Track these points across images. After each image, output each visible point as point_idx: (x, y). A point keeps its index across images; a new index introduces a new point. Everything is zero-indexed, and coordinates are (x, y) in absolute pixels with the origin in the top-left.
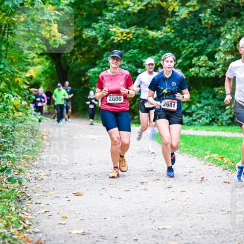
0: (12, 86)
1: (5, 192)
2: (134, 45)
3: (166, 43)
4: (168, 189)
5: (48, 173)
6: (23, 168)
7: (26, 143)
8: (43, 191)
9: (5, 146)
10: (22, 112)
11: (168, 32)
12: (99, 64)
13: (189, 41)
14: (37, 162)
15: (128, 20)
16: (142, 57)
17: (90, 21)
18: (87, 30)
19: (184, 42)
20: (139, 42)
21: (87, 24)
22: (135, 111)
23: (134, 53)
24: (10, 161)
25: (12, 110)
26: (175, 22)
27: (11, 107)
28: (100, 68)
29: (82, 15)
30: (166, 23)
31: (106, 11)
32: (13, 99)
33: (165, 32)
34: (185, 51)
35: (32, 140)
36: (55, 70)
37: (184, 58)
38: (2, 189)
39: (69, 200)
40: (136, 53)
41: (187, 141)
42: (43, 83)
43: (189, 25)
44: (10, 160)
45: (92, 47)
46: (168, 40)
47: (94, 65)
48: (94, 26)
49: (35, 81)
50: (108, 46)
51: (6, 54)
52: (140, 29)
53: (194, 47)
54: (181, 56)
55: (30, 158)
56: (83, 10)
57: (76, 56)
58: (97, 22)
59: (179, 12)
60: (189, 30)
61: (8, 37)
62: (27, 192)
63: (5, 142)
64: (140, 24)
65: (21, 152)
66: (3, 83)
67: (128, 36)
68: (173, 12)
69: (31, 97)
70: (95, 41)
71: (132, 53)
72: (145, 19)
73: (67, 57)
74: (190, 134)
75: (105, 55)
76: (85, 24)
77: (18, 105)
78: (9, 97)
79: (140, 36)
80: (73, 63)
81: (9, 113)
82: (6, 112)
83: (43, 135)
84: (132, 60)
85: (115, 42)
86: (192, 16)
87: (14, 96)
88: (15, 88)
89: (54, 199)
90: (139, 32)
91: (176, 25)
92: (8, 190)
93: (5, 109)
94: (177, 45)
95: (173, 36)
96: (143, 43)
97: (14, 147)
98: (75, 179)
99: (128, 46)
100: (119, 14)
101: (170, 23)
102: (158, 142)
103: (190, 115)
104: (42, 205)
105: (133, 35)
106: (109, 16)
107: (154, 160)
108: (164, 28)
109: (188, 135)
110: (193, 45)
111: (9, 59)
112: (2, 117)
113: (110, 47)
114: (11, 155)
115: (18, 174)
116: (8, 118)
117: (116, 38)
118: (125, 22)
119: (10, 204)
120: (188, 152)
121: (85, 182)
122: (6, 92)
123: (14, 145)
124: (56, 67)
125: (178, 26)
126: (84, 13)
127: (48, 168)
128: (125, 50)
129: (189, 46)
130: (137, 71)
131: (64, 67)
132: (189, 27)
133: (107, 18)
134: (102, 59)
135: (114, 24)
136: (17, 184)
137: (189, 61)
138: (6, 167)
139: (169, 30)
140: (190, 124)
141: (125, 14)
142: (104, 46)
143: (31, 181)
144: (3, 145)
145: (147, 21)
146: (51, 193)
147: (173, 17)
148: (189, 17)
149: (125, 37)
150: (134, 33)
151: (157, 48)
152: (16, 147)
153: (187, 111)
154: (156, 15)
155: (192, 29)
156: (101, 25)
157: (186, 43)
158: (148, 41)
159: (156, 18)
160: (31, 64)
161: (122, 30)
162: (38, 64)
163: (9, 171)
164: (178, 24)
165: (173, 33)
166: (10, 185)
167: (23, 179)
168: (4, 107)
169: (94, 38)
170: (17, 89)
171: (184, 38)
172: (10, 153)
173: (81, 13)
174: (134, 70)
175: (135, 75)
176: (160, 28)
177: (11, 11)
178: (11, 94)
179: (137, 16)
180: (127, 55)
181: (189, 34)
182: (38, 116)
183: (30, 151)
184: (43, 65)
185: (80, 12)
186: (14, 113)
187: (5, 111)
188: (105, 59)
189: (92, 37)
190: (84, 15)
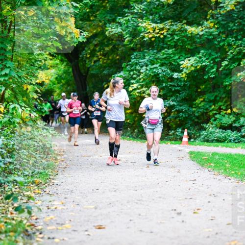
0: (19, 93)
1: (10, 224)
2: (169, 43)
3: (209, 40)
4: (211, 221)
5: (64, 201)
6: (33, 195)
7: (36, 164)
8: (57, 224)
9: (11, 167)
10: (31, 126)
11: (210, 28)
12: (126, 67)
13: (237, 39)
14: (50, 187)
15: (161, 13)
16: (179, 58)
17: (114, 14)
18: (110, 26)
19: (231, 40)
20: (174, 40)
21: (110, 18)
22: (170, 125)
23: (168, 54)
24: (16, 187)
25: (19, 123)
26: (219, 15)
27: (18, 120)
28: (127, 73)
29: (105, 7)
30: (208, 17)
31: (134, 2)
32: (20, 110)
33: (208, 28)
34: (231, 51)
35: (44, 161)
36: (72, 74)
37: (230, 59)
38: (8, 221)
39: (89, 235)
40: (171, 54)
41: (234, 161)
42: (58, 91)
43: (236, 19)
44: (16, 185)
45: (117, 47)
46: (211, 37)
47: (120, 69)
48: (119, 21)
49: (47, 88)
50: (136, 45)
51: (12, 55)
52: (176, 25)
53: (243, 45)
54: (226, 57)
55: (41, 183)
56: (106, 2)
57: (97, 56)
58: (123, 15)
59: (224, 3)
60: (236, 25)
61: (14, 35)
62: (38, 224)
63: (10, 163)
64: (177, 18)
65: (30, 175)
66: (9, 90)
67: (162, 32)
68: (217, 3)
69: (43, 108)
70: (120, 39)
71: (166, 54)
72: (183, 11)
73: (87, 58)
74: (237, 153)
75: (133, 56)
76: (108, 17)
77: (27, 117)
78: (15, 107)
79: (176, 33)
80: (93, 65)
81: (15, 127)
82: (12, 126)
83: (57, 155)
84: (167, 62)
85: (145, 39)
86: (241, 7)
87: (21, 106)
88: (23, 97)
89: (70, 233)
90: (175, 27)
91: (220, 18)
92: (14, 222)
93: (10, 122)
94: (221, 44)
95: (217, 33)
96: (180, 42)
97: (21, 169)
98: (96, 208)
99: (161, 44)
100: (150, 5)
101: (213, 16)
102: (199, 163)
103: (238, 129)
104: (56, 240)
105: (167, 32)
106: (138, 8)
107: (193, 185)
108: (205, 22)
109: (236, 154)
110: (241, 44)
111: (15, 62)
112: (7, 132)
113: (139, 46)
114: (18, 179)
115: (27, 202)
116: (14, 133)
117: (146, 35)
118: (157, 16)
119: (17, 239)
120: (235, 176)
121: (109, 213)
122: (11, 102)
123: (21, 166)
124: (73, 71)
125: (223, 20)
126: (108, 5)
127: (63, 195)
128: (157, 50)
129: (237, 44)
130: (173, 75)
131: (82, 71)
132: (237, 21)
133: (135, 11)
134: (130, 61)
135: (144, 18)
136: (25, 214)
137: (237, 64)
138: (12, 194)
139: (212, 25)
140: (237, 141)
141: (158, 6)
142: (132, 45)
143: (42, 210)
144: (8, 167)
145: (185, 14)
146: (67, 225)
147: (216, 10)
148: (237, 9)
149: (158, 33)
150: (169, 29)
151: (196, 48)
152: (24, 169)
153: (233, 125)
154: (195, 7)
155: (240, 24)
156: (129, 19)
157: (233, 41)
158: (186, 40)
159: (195, 10)
160: (42, 67)
161: (154, 25)
162: (51, 66)
163: (15, 199)
164: (223, 18)
165: (217, 28)
166: (17, 215)
167: (33, 208)
168: (9, 120)
169: (119, 35)
170: (25, 99)
171: (231, 35)
172: (16, 176)
173: (104, 4)
174: (169, 74)
175: (170, 80)
176: (201, 23)
177: (21, 3)
178: (18, 104)
179: (173, 8)
180: (160, 55)
181: (237, 29)
182: (51, 132)
183: (41, 173)
184: (57, 68)
185: (102, 3)
186: (21, 128)
187: (10, 124)
188: (132, 61)
189: (117, 35)
190: (107, 7)
